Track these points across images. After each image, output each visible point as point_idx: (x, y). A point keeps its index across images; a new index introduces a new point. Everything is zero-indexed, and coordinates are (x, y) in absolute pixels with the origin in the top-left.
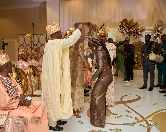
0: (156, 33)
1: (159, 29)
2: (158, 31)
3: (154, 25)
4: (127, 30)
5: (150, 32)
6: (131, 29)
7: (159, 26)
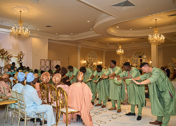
0: (20, 59)
1: (21, 57)
2: (20, 58)
3: (18, 54)
4: (2, 56)
5: (15, 58)
6: (4, 56)
7: (21, 55)
